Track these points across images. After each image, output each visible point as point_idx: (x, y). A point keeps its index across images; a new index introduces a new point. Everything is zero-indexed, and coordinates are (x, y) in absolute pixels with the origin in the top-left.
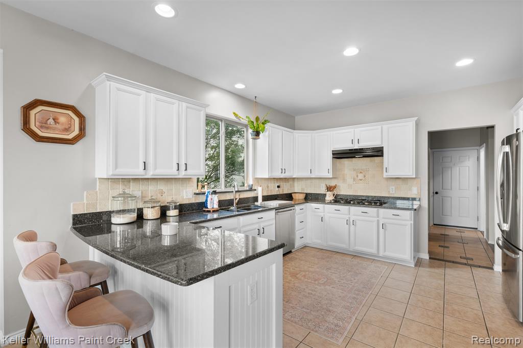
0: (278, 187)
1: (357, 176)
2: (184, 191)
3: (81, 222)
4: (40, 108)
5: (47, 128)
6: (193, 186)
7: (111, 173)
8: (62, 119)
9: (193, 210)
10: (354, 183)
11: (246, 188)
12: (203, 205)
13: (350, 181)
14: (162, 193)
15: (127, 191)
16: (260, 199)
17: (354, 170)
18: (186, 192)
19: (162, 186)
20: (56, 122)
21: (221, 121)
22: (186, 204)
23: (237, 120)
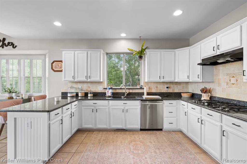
0: (167, 88)
1: (230, 80)
2: (99, 87)
3: (63, 95)
4: (55, 63)
5: (56, 68)
6: (103, 85)
8: (60, 65)
9: (102, 95)
10: (228, 86)
11: (138, 87)
12: (105, 94)
13: (224, 85)
14: (89, 87)
15: (73, 86)
16: (145, 94)
17: (227, 74)
18: (100, 88)
19: (89, 85)
20: (58, 66)
21: (123, 54)
22: (99, 93)
23: (131, 52)
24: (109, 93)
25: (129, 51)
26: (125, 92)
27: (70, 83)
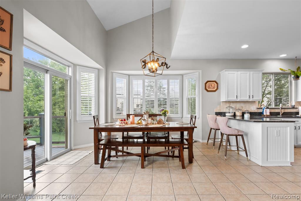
2: (252, 107)
4: (208, 83)
5: (210, 88)
6: (256, 105)
7: (226, 100)
8: (213, 85)
9: (256, 115)
11: (290, 107)
12: (261, 113)
14: (242, 107)
15: (230, 105)
19: (242, 105)
20: (211, 86)
21: (272, 74)
22: (253, 112)
23: (283, 72)
24: (267, 112)
25: (280, 71)
26: (279, 111)
27: (223, 102)
